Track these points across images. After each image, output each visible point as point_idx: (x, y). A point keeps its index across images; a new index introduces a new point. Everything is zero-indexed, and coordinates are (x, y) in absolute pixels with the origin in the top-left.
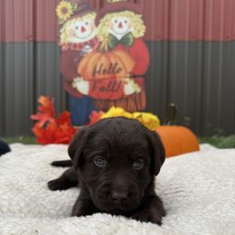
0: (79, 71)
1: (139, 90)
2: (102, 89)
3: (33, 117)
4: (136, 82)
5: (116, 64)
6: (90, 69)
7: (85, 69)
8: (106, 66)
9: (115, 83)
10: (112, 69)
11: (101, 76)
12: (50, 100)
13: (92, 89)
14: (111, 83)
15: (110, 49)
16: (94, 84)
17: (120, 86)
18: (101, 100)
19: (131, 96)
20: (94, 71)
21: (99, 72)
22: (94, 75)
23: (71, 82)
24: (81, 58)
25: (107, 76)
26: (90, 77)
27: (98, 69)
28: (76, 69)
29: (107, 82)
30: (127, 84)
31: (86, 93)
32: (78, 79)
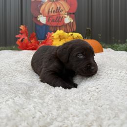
0: (41, 12)
1: (72, 21)
2: (53, 21)
4: (70, 17)
5: (60, 7)
6: (46, 11)
7: (44, 10)
8: (55, 9)
9: (60, 17)
10: (58, 10)
11: (52, 14)
12: (26, 27)
13: (48, 21)
14: (57, 17)
16: (49, 18)
17: (62, 19)
18: (52, 26)
19: (68, 24)
20: (49, 12)
21: (51, 12)
22: (48, 14)
23: (37, 17)
24: (42, 5)
25: (55, 14)
26: (47, 15)
27: (50, 10)
28: (39, 11)
29: (55, 17)
30: (66, 17)
31: (45, 23)
32: (40, 16)
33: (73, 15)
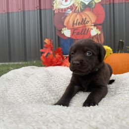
0: (65, 24)
1: (99, 33)
2: (78, 34)
3: (41, 50)
4: (97, 28)
5: (86, 18)
6: (71, 23)
8: (80, 20)
9: (86, 29)
10: (83, 22)
11: (77, 26)
13: (72, 34)
14: (83, 29)
16: (74, 31)
17: (88, 31)
19: (95, 36)
20: (73, 24)
21: (76, 24)
22: (73, 26)
23: (61, 31)
24: (66, 16)
25: (81, 26)
26: (71, 27)
27: (75, 22)
28: (63, 23)
29: (81, 29)
30: (92, 29)
31: (69, 36)
32: (64, 29)
33: (101, 27)
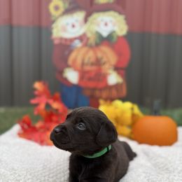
15: (97, 45)
23: (61, 72)
